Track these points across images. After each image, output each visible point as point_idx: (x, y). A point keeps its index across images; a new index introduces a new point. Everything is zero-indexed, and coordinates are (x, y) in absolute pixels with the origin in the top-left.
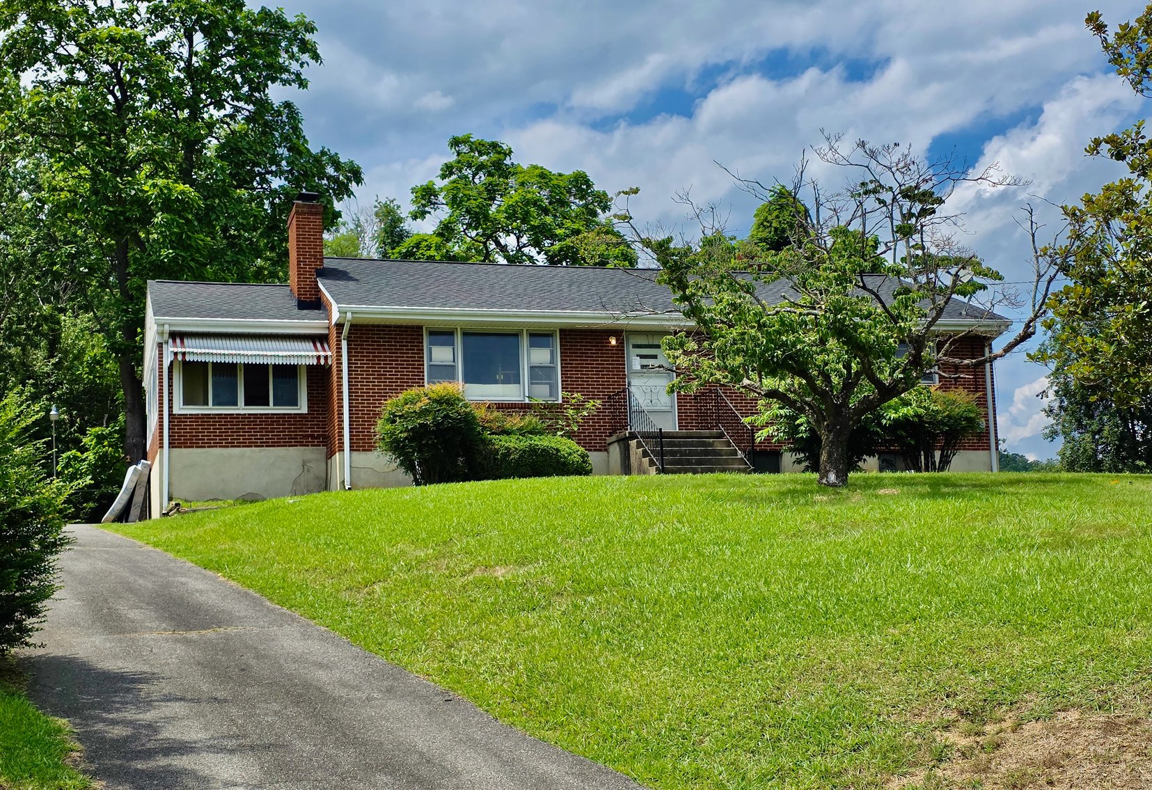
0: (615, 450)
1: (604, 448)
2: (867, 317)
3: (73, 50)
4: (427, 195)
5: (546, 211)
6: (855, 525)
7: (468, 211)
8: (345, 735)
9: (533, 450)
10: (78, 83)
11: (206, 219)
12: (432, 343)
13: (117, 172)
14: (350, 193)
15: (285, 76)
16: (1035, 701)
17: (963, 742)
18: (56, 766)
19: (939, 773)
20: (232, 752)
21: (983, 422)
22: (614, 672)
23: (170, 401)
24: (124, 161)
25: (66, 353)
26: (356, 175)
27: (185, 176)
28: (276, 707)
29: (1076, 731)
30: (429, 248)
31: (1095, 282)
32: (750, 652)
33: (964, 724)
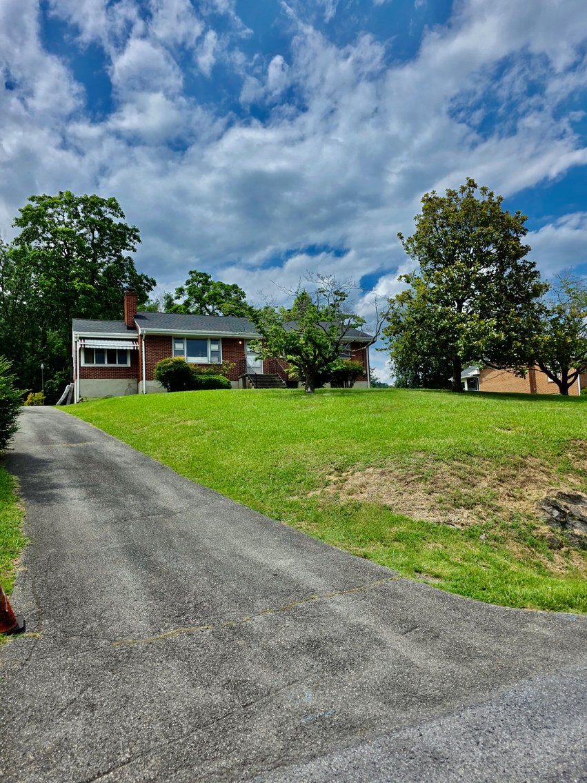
0: (241, 380)
1: (237, 380)
2: (320, 335)
3: (50, 236)
4: (181, 291)
5: (223, 297)
6: (312, 405)
7: (195, 297)
8: (121, 480)
9: (210, 380)
10: (51, 248)
11: (98, 297)
12: (175, 342)
13: (66, 280)
14: (152, 290)
15: (128, 247)
16: (360, 465)
17: (335, 479)
18: (7, 493)
19: (325, 490)
20: (77, 487)
21: (365, 372)
22: (222, 457)
23: (80, 362)
24: (68, 276)
25: (49, 345)
26: (154, 283)
27: (92, 283)
28: (98, 471)
29: (371, 475)
30: (181, 309)
31: (398, 324)
32: (269, 450)
33: (336, 473)
